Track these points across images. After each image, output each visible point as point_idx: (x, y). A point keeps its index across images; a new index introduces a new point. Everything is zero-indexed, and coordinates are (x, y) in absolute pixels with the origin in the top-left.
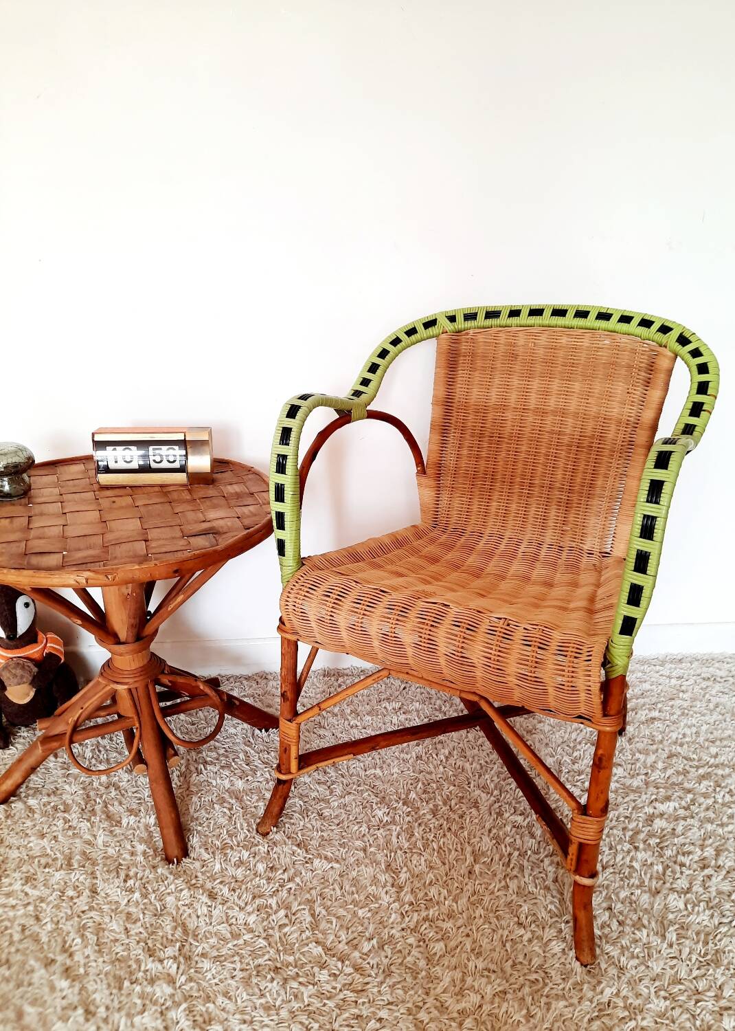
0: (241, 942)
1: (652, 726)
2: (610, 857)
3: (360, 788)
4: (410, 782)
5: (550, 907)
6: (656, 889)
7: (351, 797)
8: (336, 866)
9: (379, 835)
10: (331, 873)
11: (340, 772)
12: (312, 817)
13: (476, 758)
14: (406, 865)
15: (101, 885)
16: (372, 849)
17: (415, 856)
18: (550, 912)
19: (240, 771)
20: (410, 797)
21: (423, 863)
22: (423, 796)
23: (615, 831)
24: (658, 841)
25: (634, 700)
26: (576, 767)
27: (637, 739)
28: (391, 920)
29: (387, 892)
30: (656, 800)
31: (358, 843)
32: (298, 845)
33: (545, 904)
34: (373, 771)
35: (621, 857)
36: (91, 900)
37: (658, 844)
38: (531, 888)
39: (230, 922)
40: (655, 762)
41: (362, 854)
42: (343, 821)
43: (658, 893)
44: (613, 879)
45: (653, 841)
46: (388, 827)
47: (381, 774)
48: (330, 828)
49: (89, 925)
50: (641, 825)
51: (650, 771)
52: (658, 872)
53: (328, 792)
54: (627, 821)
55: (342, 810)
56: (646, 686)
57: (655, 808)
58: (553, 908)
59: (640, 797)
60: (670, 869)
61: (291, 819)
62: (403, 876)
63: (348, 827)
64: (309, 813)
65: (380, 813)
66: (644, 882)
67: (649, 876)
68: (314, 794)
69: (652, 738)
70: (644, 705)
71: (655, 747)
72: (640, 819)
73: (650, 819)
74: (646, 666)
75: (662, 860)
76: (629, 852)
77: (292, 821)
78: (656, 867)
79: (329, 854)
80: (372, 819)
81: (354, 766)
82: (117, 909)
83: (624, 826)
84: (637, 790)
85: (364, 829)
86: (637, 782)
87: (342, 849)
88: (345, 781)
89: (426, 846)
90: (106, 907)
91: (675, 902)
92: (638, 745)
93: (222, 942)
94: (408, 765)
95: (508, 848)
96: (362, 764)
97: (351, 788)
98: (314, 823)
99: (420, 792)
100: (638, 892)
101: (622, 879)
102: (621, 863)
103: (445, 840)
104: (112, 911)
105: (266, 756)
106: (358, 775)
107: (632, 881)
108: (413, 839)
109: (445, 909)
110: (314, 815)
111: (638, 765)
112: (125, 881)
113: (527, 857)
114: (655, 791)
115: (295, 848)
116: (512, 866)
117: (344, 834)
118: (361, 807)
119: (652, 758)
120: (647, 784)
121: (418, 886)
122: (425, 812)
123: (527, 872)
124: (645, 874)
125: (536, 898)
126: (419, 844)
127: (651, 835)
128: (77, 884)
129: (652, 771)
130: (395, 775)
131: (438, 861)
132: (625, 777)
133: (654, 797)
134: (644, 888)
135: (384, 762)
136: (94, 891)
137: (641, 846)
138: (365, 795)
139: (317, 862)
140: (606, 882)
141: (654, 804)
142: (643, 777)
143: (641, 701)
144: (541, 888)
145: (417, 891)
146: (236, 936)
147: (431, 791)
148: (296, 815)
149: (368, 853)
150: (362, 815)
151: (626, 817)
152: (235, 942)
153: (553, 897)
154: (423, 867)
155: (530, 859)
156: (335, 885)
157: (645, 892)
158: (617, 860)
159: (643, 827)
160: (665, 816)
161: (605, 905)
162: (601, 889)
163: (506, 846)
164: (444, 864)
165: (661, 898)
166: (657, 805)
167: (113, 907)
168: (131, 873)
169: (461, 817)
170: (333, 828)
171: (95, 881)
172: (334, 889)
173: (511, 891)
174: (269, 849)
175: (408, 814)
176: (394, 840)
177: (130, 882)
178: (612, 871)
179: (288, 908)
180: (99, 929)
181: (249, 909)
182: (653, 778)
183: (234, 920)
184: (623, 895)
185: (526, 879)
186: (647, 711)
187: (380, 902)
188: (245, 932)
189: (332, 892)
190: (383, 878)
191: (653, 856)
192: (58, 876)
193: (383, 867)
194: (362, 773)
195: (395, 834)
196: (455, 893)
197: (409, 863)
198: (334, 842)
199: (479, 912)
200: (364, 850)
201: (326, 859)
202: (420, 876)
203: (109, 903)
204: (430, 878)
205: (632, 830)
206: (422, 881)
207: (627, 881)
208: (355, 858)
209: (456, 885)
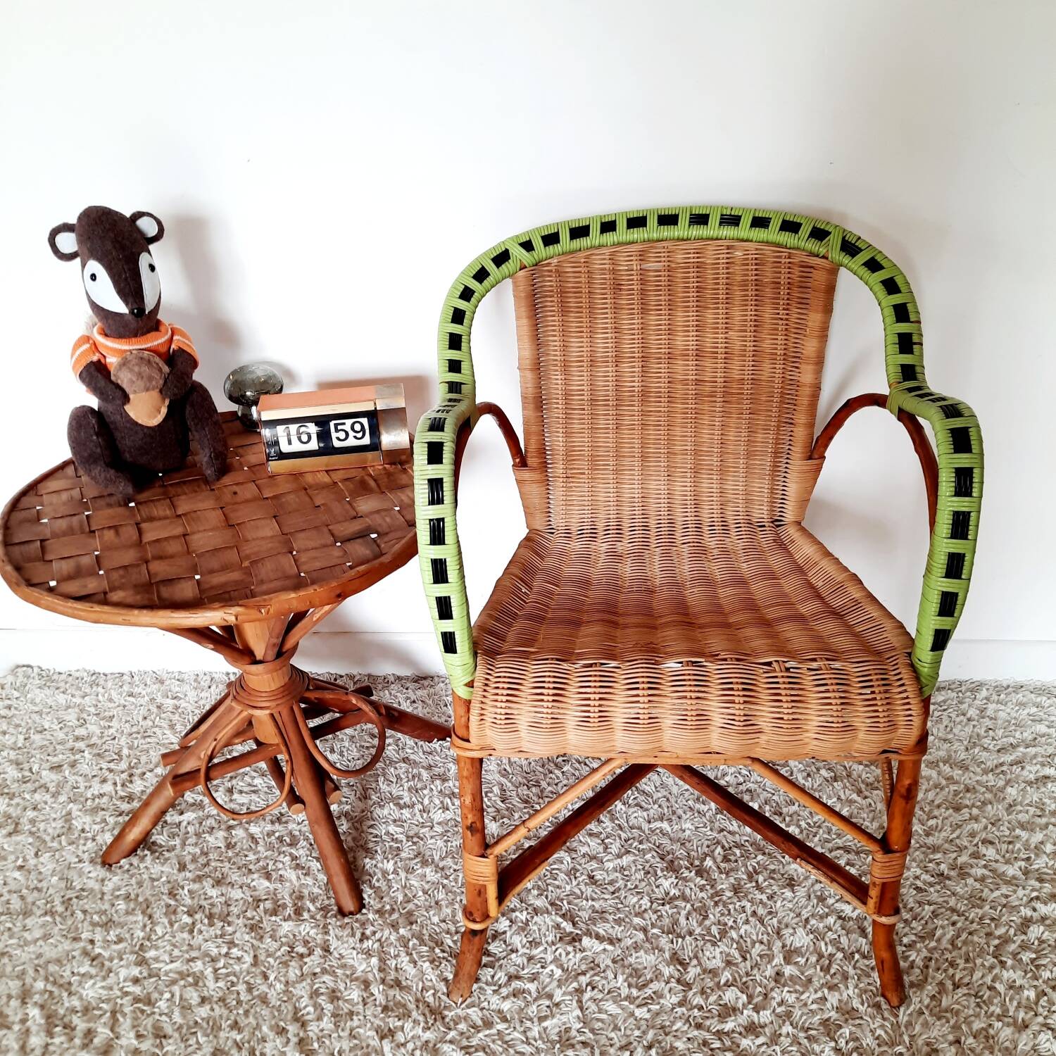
0: (494, 1031)
1: (1043, 789)
2: (965, 973)
3: (641, 847)
4: (706, 843)
5: (879, 1032)
6: (1023, 1020)
7: (630, 858)
8: (609, 947)
9: (664, 913)
10: (603, 956)
11: (617, 822)
12: (581, 879)
13: (795, 817)
14: (696, 957)
15: (334, 944)
16: (655, 931)
17: (709, 945)
18: (877, 1038)
19: (493, 809)
20: (705, 863)
21: (718, 956)
22: (723, 865)
23: (976, 938)
24: (1034, 956)
25: (1021, 749)
26: (930, 841)
27: (1019, 808)
28: (675, 1028)
29: (670, 990)
30: (1037, 898)
31: (637, 920)
32: (563, 916)
33: (872, 1026)
34: (658, 824)
35: (980, 974)
36: (323, 961)
37: (1033, 961)
38: (856, 1003)
39: (482, 1005)
40: (1042, 843)
41: (641, 936)
42: (619, 889)
43: (1027, 1027)
44: (965, 1003)
45: (1026, 956)
46: (676, 903)
47: (669, 829)
48: (603, 896)
49: (322, 990)
50: (1012, 932)
51: (1033, 856)
52: (1028, 999)
53: (601, 849)
54: (993, 925)
55: (618, 874)
56: (1042, 728)
57: (1035, 910)
58: (882, 1033)
59: (1015, 892)
60: (1046, 998)
61: (556, 879)
62: (693, 972)
63: (625, 897)
64: (578, 874)
65: (666, 884)
66: (1008, 1010)
67: (1015, 1003)
68: (584, 849)
69: (1041, 806)
70: (1035, 756)
71: (1044, 820)
72: (1012, 924)
73: (1026, 923)
74: (1045, 698)
75: (1036, 983)
76: (992, 968)
77: (556, 882)
78: (1026, 992)
79: (602, 932)
80: (656, 890)
81: (636, 815)
82: (352, 974)
83: (988, 930)
84: (1011, 881)
85: (645, 902)
86: (1011, 871)
87: (617, 927)
88: (623, 835)
89: (723, 933)
90: (339, 972)
91: (1048, 1045)
92: (1020, 816)
93: (472, 1030)
94: (704, 819)
95: (830, 948)
96: (645, 814)
97: (631, 845)
98: (583, 887)
99: (719, 859)
100: (998, 1025)
101: (978, 1005)
102: (980, 982)
103: (747, 927)
104: (347, 976)
105: (525, 793)
106: (640, 828)
107: (992, 1008)
108: (707, 923)
109: (743, 1019)
110: (584, 877)
111: (1018, 846)
112: (361, 940)
113: (853, 963)
114: (1037, 884)
115: (559, 920)
116: (832, 971)
117: (620, 906)
118: (642, 872)
119: (1038, 837)
120: (1026, 873)
121: (710, 985)
122: (724, 886)
123: (851, 983)
124: (1011, 1000)
125: (861, 1018)
126: (714, 930)
127: (1024, 947)
128: (307, 938)
129: (1037, 855)
130: (688, 833)
131: (737, 954)
132: (997, 861)
133: (1035, 894)
134: (1006, 1020)
135: (674, 813)
136: (327, 950)
137: (1010, 962)
138: (648, 856)
139: (586, 941)
140: (956, 1006)
141: (1033, 904)
142: (1023, 864)
143: (1032, 751)
144: (869, 1006)
145: (709, 991)
146: (488, 1024)
147: (732, 858)
148: (562, 876)
149: (650, 935)
150: (644, 884)
151: (993, 919)
152: (487, 1032)
153: (884, 1019)
154: (717, 963)
155: (858, 965)
157: (1008, 1025)
158: (975, 978)
159: (1015, 935)
160: (1048, 922)
161: (951, 1038)
162: (948, 1015)
163: (826, 944)
164: (745, 959)
165: (1028, 1036)
166: (1038, 905)
167: (348, 972)
168: (368, 932)
169: (771, 897)
170: (606, 896)
171: (327, 937)
173: (829, 1005)
174: (528, 917)
175: (702, 889)
176: (683, 921)
177: (368, 944)
178: (967, 992)
179: (550, 996)
180: (334, 996)
181: (504, 991)
182: (1036, 867)
183: (486, 1003)
184: (977, 1025)
185: (850, 992)
186: (1038, 766)
187: (662, 1001)
188: (499, 1021)
189: (604, 982)
190: (667, 971)
191: (1024, 977)
192: (287, 927)
193: (667, 955)
194: (645, 826)
195: (683, 913)
196: (757, 1000)
197: (700, 954)
198: (607, 916)
199: (787, 1028)
200: (645, 930)
201: (598, 937)
202: (714, 973)
203: (344, 966)
204: (726, 976)
205: (999, 937)
206: (717, 980)
207: (986, 1008)
208: (633, 940)
209: (759, 989)
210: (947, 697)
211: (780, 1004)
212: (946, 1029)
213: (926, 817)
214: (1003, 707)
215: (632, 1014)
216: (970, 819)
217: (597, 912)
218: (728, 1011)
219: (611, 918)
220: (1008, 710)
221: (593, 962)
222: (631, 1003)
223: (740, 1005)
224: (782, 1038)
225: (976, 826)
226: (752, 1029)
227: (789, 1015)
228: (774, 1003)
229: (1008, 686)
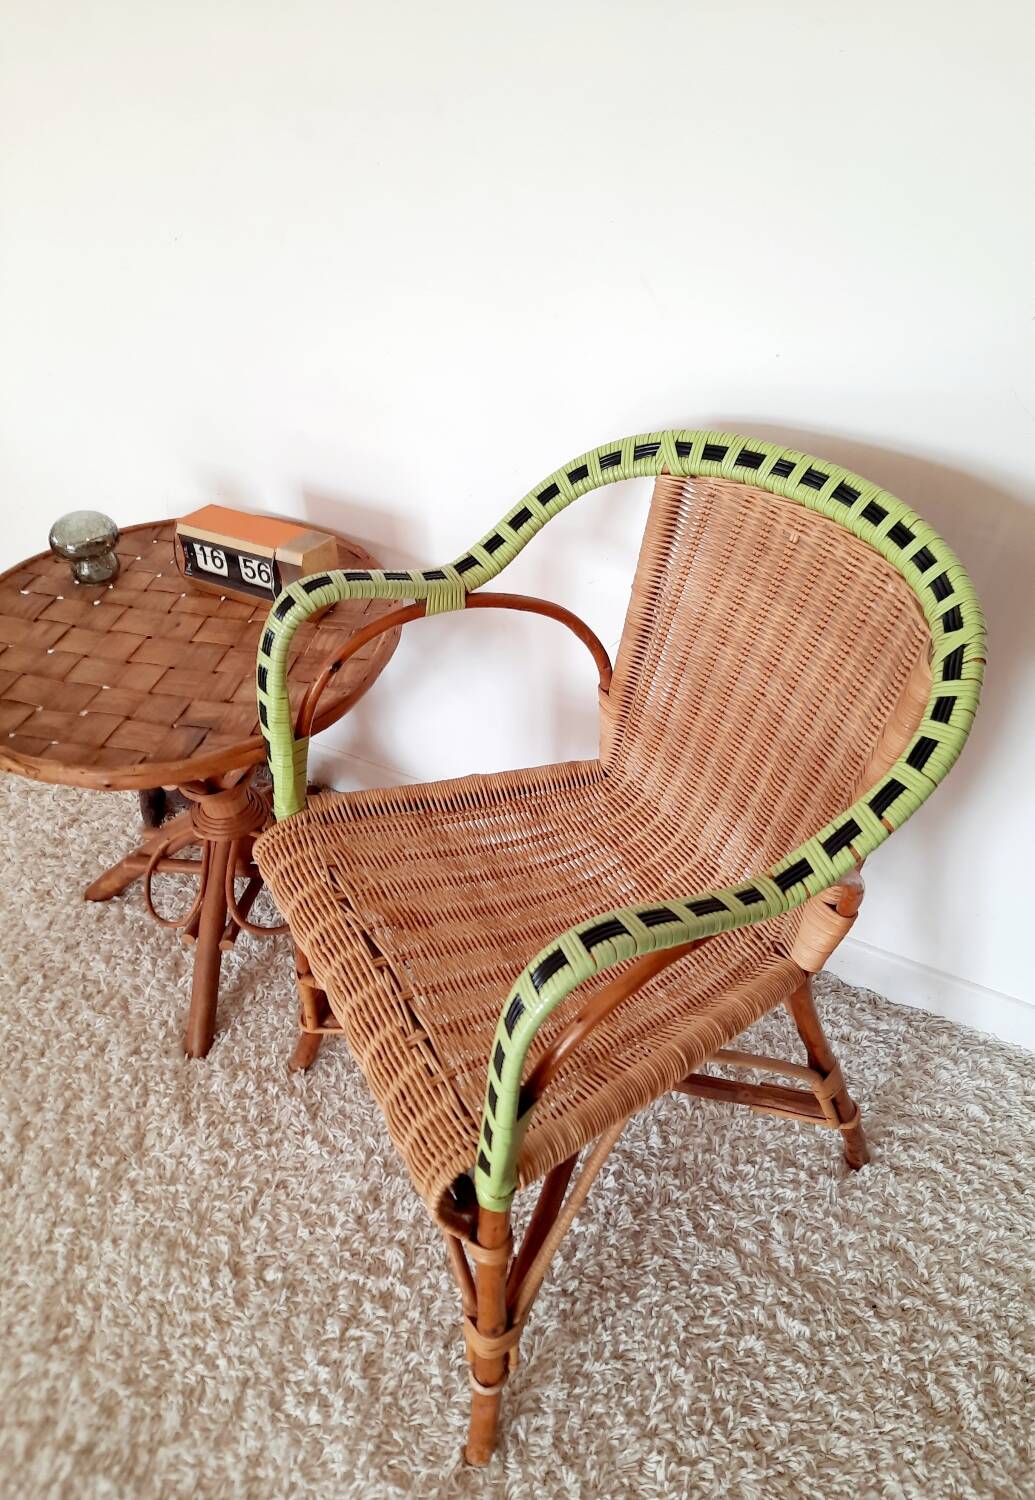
8: (327, 1155)
10: (315, 1161)
14: (393, 1203)
15: (111, 1046)
25: (929, 1126)
29: (345, 1223)
30: (787, 1305)
31: (370, 1140)
36: (92, 1058)
41: (363, 1157)
43: (652, 1436)
44: (609, 1377)
57: (773, 1316)
62: (379, 1214)
70: (937, 1141)
76: (667, 1356)
78: (683, 1400)
79: (331, 1137)
82: (104, 1082)
87: (348, 1138)
90: (97, 1075)
104: (100, 1082)
109: (384, 1284)
114: (800, 1291)
117: (367, 1118)
120: (801, 1272)
121: (384, 1235)
127: (725, 1351)
128: (95, 1032)
129: (832, 1256)
132: (779, 1242)
133: (788, 1299)
136: (102, 1049)
139: (310, 1139)
140: (597, 1376)
141: (777, 1309)
142: (806, 1259)
145: (378, 1240)
146: (174, 1180)
154: (407, 1217)
156: (305, 1180)
157: (634, 1424)
161: (561, 1406)
172: (300, 1184)
178: (619, 1367)
179: (241, 1178)
184: (599, 1408)
186: (929, 1155)
187: (329, 1230)
188: (184, 1180)
189: (296, 1186)
190: (357, 1204)
191: (692, 1384)
196: (413, 1271)
197: (399, 1200)
198: (348, 1122)
199: (415, 1314)
200: (370, 1152)
201: (324, 1142)
202: (397, 1224)
203: (105, 1071)
204: (402, 1234)
205: (706, 1327)
206: (394, 1233)
207: (624, 1395)
208: (352, 1158)
209: (423, 1262)
210: (894, 1027)
211: (431, 1286)
212: (562, 1395)
213: (744, 1158)
214: (950, 1065)
215: (295, 1230)
216: (792, 1181)
217: (344, 1116)
218: (379, 1268)
219: (349, 1126)
220: (956, 1072)
221: (302, 1163)
222: (303, 1218)
223: (394, 1268)
224: (405, 1321)
225: (788, 1192)
226: (385, 1299)
227: (432, 1299)
228: (426, 1282)
229: (985, 1043)
